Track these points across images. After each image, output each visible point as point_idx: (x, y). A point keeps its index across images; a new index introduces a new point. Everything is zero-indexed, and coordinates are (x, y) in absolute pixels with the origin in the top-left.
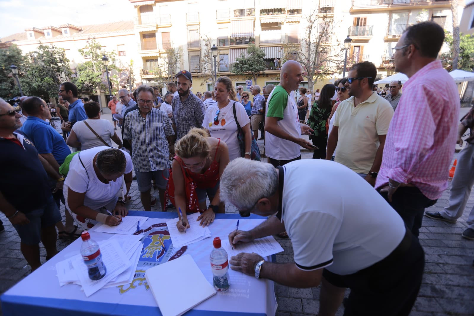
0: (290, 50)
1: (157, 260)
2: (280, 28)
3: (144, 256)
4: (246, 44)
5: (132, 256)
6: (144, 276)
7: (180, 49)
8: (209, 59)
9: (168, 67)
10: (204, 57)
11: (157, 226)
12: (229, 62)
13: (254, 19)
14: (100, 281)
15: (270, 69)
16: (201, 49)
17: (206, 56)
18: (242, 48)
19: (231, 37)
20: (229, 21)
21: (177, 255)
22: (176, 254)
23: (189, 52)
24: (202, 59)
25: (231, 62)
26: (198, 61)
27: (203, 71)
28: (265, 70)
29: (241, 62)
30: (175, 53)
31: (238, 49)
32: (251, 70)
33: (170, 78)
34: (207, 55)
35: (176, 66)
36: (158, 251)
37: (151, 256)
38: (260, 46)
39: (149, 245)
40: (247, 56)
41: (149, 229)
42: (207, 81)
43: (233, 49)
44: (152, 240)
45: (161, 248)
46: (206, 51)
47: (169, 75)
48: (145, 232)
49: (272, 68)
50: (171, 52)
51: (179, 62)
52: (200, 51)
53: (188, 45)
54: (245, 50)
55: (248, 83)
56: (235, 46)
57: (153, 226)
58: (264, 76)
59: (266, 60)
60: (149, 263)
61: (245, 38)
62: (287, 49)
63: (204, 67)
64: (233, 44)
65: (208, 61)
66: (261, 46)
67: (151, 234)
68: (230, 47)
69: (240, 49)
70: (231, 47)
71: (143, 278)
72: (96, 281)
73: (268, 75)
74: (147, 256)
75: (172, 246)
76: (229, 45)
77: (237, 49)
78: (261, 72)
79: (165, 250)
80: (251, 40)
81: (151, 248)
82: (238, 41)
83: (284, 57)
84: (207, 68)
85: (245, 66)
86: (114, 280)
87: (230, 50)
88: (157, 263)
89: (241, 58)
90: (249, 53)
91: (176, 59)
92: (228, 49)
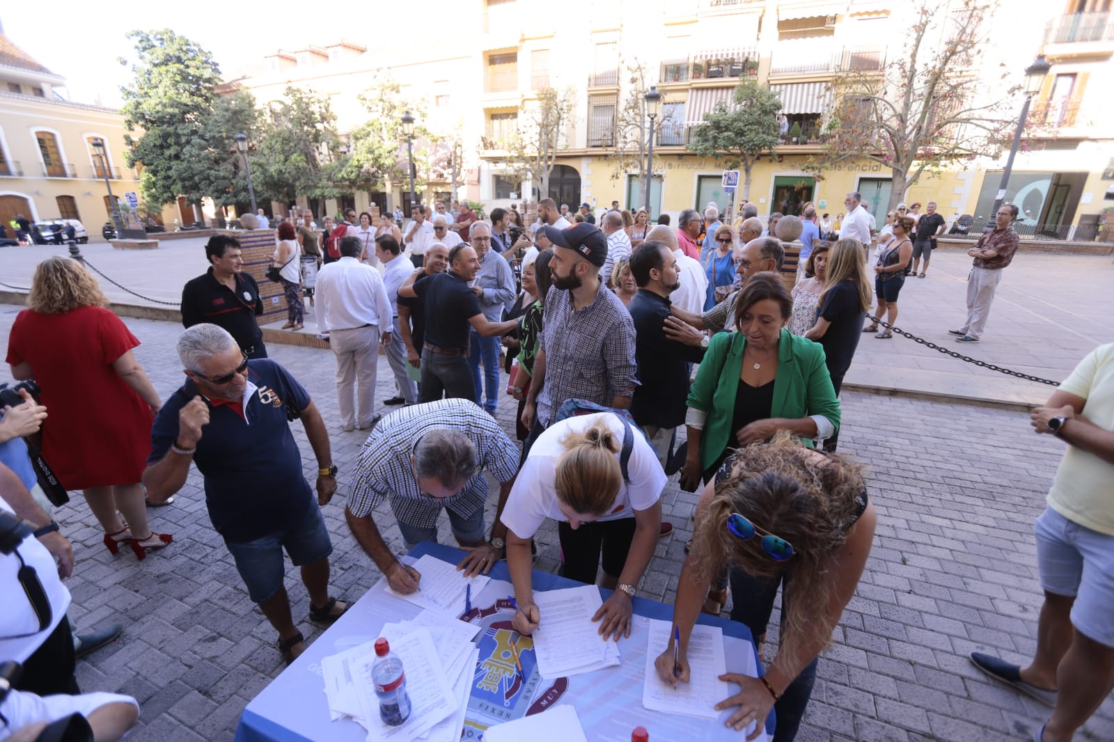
0: (852, 91)
1: (507, 702)
2: (831, 32)
3: (480, 685)
4: (732, 76)
5: (457, 681)
6: (480, 737)
7: (571, 90)
8: (636, 114)
9: (540, 134)
10: (626, 110)
11: (507, 606)
12: (686, 122)
13: (761, 10)
14: (400, 729)
16: (618, 90)
17: (630, 108)
18: (723, 88)
19: (695, 58)
20: (694, 18)
21: (547, 700)
22: (544, 697)
23: (589, 97)
24: (620, 116)
25: (690, 123)
26: (611, 118)
27: (620, 145)
29: (717, 125)
30: (558, 101)
31: (712, 88)
32: (740, 145)
33: (542, 158)
34: (632, 105)
35: (558, 130)
36: (508, 676)
37: (494, 689)
38: (769, 81)
39: (491, 658)
40: (734, 108)
41: (491, 611)
42: (628, 169)
43: (698, 89)
44: (495, 644)
45: (515, 673)
46: (630, 96)
47: (540, 153)
48: (483, 616)
49: (794, 139)
50: (548, 99)
51: (565, 121)
52: (616, 94)
53: (590, 80)
54: (730, 91)
55: (729, 178)
56: (704, 82)
57: (500, 603)
58: (771, 161)
60: (492, 705)
61: (732, 62)
62: (842, 90)
63: (623, 134)
64: (698, 78)
65: (634, 119)
66: (771, 82)
67: (496, 626)
68: (691, 85)
69: (717, 88)
70: (693, 86)
72: (392, 728)
73: (781, 157)
74: (487, 687)
75: (537, 673)
76: (688, 80)
77: (707, 89)
78: (765, 151)
79: (521, 678)
80: (748, 65)
81: (494, 665)
82: (713, 69)
83: (833, 111)
84: (631, 138)
85: (726, 134)
86: (424, 736)
87: (690, 91)
88: (506, 711)
89: (717, 112)
90: (739, 100)
91: (559, 113)
92: (687, 90)
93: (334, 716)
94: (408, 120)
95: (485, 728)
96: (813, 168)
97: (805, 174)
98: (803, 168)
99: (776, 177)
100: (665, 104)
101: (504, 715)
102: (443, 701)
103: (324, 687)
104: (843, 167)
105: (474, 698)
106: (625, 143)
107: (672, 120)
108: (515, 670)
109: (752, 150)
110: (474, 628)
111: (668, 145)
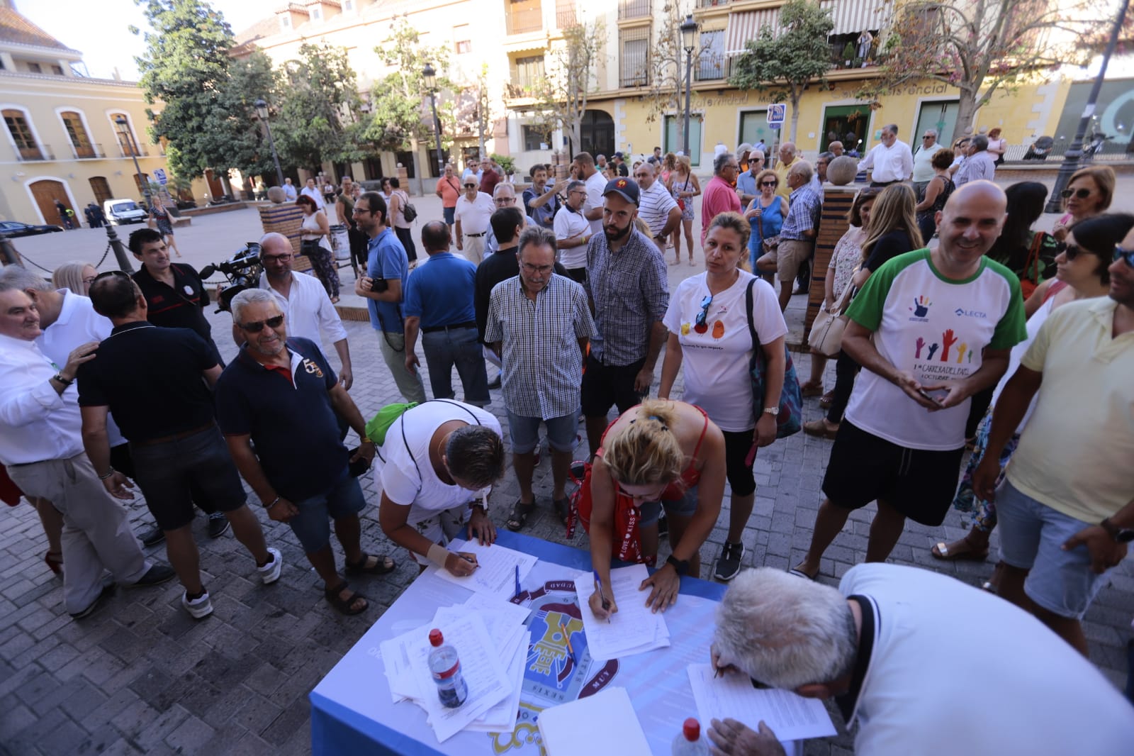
1: (560, 684)
3: (533, 667)
5: (511, 664)
6: (535, 719)
7: (600, 26)
8: (671, 48)
9: (569, 77)
10: (660, 43)
11: (556, 589)
12: (727, 52)
14: (458, 711)
15: (841, 66)
16: (651, 21)
17: (665, 40)
18: (766, 10)
21: (599, 682)
22: (596, 679)
23: (620, 31)
24: (654, 50)
25: (731, 52)
26: (644, 54)
27: (655, 84)
28: (828, 69)
29: (761, 54)
30: (586, 38)
31: (755, 10)
32: (787, 74)
33: (572, 103)
34: (667, 37)
35: (588, 72)
36: (559, 659)
37: (547, 672)
39: (542, 639)
40: (779, 31)
41: (540, 593)
42: (664, 110)
43: (738, 13)
44: (546, 626)
45: (567, 655)
46: (664, 27)
47: (569, 98)
48: (533, 599)
49: (848, 63)
50: (575, 36)
51: (595, 60)
52: (649, 25)
53: (619, 11)
54: (775, 12)
55: (775, 113)
56: (745, 4)
57: (549, 585)
58: (821, 90)
59: (834, 39)
60: (545, 688)
62: (904, 1)
63: (657, 71)
65: (669, 53)
67: (546, 608)
68: (731, 8)
70: (734, 9)
71: (534, 725)
72: (451, 710)
73: (833, 84)
74: (540, 670)
75: (588, 654)
76: (728, 4)
77: (749, 12)
78: (815, 79)
79: (572, 661)
81: (546, 648)
83: (893, 26)
84: (666, 74)
85: (771, 63)
86: (482, 718)
87: (730, 16)
88: (559, 693)
89: (761, 38)
90: (785, 23)
91: (588, 52)
92: (727, 15)
93: (396, 699)
94: (429, 73)
95: (540, 709)
96: (868, 95)
97: (859, 102)
98: (857, 95)
99: (827, 107)
100: (703, 33)
101: (557, 696)
102: (498, 683)
103: (384, 671)
104: (902, 91)
105: (527, 680)
106: (661, 80)
107: (711, 52)
108: (566, 652)
109: (799, 79)
110: (524, 610)
111: (707, 80)
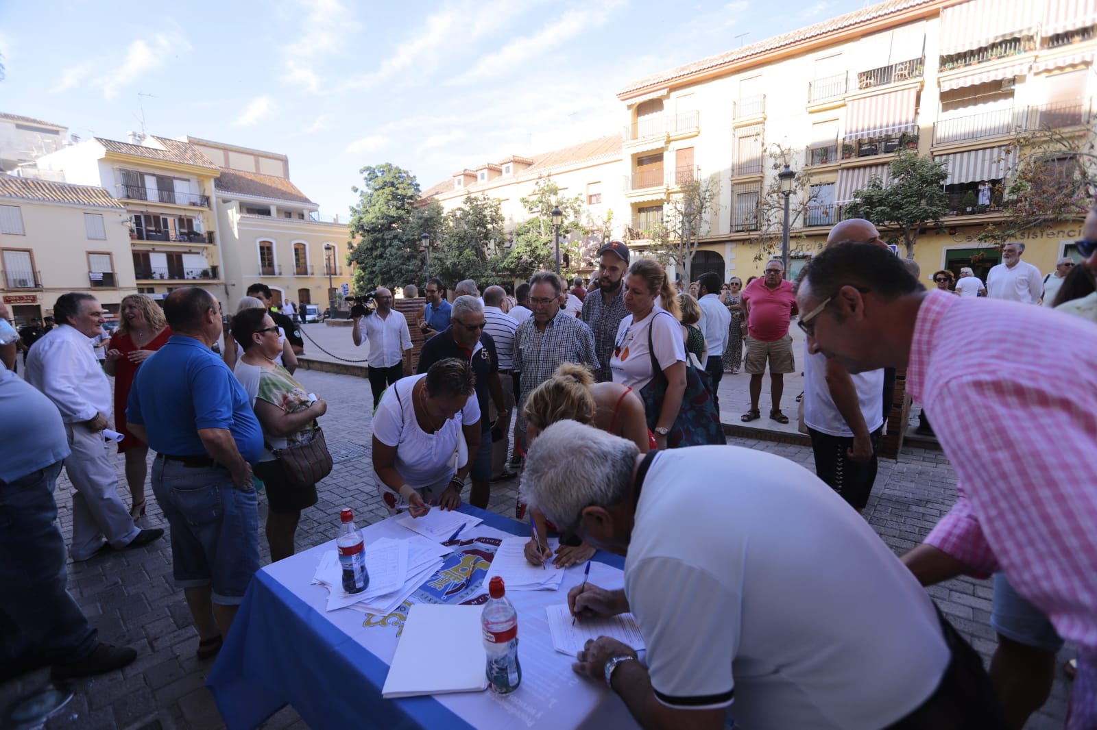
0: (1042, 150)
1: (444, 597)
2: (1011, 94)
3: (431, 584)
4: (888, 152)
5: (414, 577)
6: (407, 613)
7: (714, 180)
8: (779, 198)
9: (682, 222)
10: (769, 194)
11: (484, 542)
12: (836, 202)
13: (919, 84)
15: (964, 212)
16: (762, 177)
17: (774, 192)
18: (877, 165)
19: (844, 139)
20: (842, 102)
22: (477, 599)
23: (732, 186)
24: (763, 200)
25: (841, 202)
26: (755, 204)
27: (764, 228)
28: (945, 215)
29: (869, 200)
30: (700, 191)
31: (865, 167)
32: (898, 219)
33: (685, 244)
34: (776, 189)
35: (701, 218)
36: (456, 582)
37: (440, 588)
38: (932, 153)
39: (450, 569)
40: (888, 181)
41: (470, 542)
42: (772, 250)
43: (848, 169)
44: (460, 562)
45: (463, 580)
46: (773, 181)
47: (682, 239)
48: (461, 545)
49: (969, 209)
50: (692, 190)
51: (709, 209)
52: (761, 180)
53: (733, 170)
54: (886, 167)
56: (854, 161)
57: (480, 540)
58: (937, 233)
59: (951, 188)
60: (430, 596)
61: (888, 138)
62: (1028, 151)
63: (766, 217)
64: (849, 158)
65: (779, 203)
66: (935, 154)
67: (466, 552)
68: (840, 165)
69: (871, 166)
70: (843, 166)
71: (404, 616)
73: (953, 230)
74: (435, 586)
75: (481, 583)
76: (837, 161)
77: (859, 167)
78: (930, 223)
79: (466, 585)
80: (907, 140)
81: (449, 574)
82: (865, 148)
83: (1018, 174)
84: (773, 222)
85: (879, 209)
87: (840, 171)
88: (441, 600)
89: (870, 188)
90: (895, 175)
91: (701, 202)
92: (837, 171)
93: (314, 582)
94: (557, 213)
96: (994, 237)
97: (984, 245)
98: (980, 237)
99: (948, 250)
100: (813, 186)
103: (318, 566)
104: (1039, 234)
105: (420, 590)
106: (769, 225)
107: (819, 200)
109: (911, 222)
110: (448, 550)
111: (817, 225)
